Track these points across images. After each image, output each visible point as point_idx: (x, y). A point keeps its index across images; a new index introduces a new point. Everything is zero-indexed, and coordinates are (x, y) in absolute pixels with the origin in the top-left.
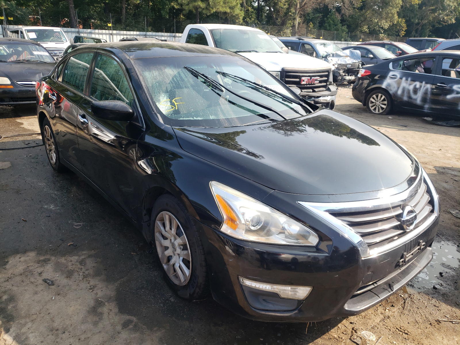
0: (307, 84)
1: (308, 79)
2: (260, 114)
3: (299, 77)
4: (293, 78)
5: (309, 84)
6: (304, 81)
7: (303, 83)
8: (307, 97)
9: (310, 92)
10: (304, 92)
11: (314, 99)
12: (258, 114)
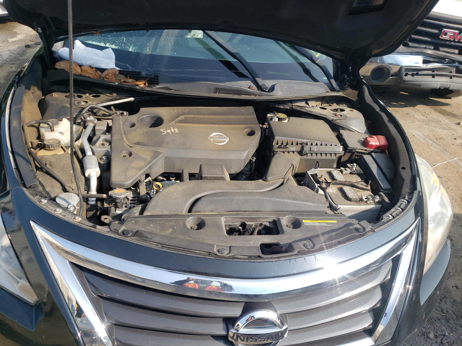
0: (450, 41)
1: (455, 33)
2: (225, 61)
3: (440, 28)
4: (429, 27)
5: (454, 41)
6: (446, 34)
7: (444, 37)
8: (447, 60)
9: (454, 53)
10: (443, 51)
11: (457, 65)
12: (221, 59)
